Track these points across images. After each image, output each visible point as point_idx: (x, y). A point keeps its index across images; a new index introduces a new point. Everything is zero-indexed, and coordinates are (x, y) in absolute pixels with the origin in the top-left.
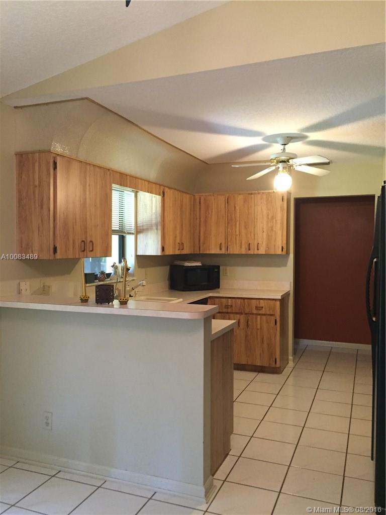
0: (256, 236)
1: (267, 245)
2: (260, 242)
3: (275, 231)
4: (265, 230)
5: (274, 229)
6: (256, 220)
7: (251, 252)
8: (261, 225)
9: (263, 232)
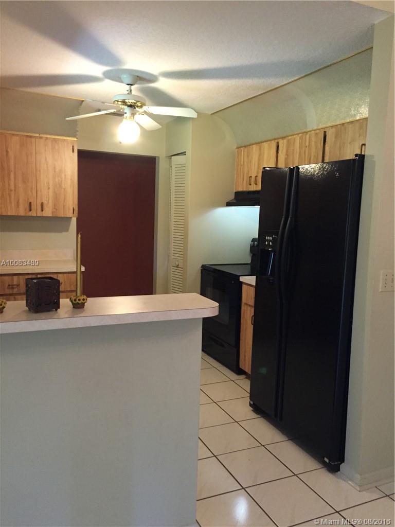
0: (39, 193)
1: (55, 205)
2: (45, 202)
3: (64, 189)
4: (51, 186)
5: (63, 186)
6: (38, 172)
7: (33, 214)
8: (46, 181)
9: (49, 188)
